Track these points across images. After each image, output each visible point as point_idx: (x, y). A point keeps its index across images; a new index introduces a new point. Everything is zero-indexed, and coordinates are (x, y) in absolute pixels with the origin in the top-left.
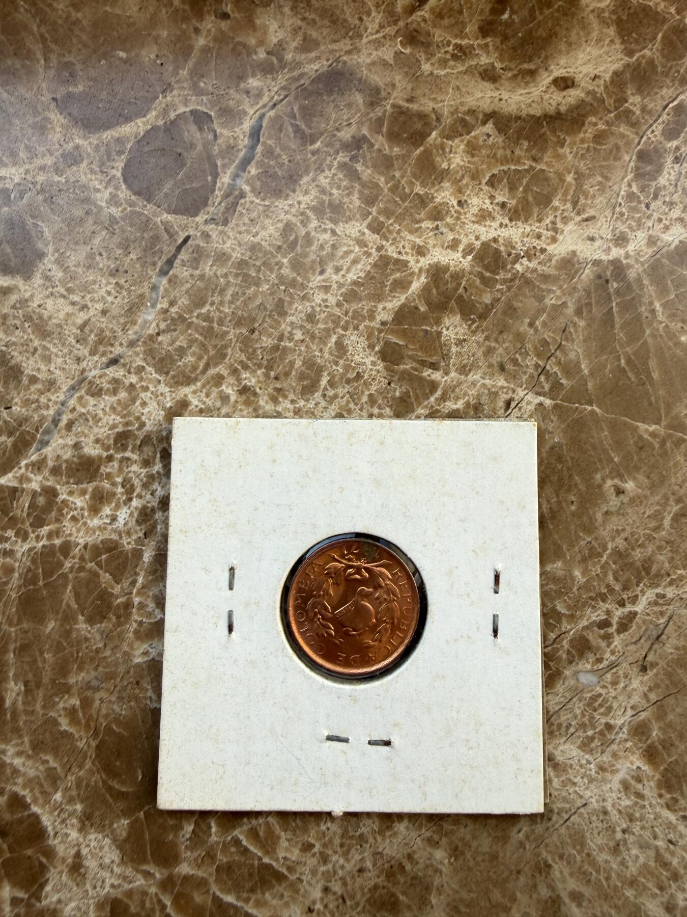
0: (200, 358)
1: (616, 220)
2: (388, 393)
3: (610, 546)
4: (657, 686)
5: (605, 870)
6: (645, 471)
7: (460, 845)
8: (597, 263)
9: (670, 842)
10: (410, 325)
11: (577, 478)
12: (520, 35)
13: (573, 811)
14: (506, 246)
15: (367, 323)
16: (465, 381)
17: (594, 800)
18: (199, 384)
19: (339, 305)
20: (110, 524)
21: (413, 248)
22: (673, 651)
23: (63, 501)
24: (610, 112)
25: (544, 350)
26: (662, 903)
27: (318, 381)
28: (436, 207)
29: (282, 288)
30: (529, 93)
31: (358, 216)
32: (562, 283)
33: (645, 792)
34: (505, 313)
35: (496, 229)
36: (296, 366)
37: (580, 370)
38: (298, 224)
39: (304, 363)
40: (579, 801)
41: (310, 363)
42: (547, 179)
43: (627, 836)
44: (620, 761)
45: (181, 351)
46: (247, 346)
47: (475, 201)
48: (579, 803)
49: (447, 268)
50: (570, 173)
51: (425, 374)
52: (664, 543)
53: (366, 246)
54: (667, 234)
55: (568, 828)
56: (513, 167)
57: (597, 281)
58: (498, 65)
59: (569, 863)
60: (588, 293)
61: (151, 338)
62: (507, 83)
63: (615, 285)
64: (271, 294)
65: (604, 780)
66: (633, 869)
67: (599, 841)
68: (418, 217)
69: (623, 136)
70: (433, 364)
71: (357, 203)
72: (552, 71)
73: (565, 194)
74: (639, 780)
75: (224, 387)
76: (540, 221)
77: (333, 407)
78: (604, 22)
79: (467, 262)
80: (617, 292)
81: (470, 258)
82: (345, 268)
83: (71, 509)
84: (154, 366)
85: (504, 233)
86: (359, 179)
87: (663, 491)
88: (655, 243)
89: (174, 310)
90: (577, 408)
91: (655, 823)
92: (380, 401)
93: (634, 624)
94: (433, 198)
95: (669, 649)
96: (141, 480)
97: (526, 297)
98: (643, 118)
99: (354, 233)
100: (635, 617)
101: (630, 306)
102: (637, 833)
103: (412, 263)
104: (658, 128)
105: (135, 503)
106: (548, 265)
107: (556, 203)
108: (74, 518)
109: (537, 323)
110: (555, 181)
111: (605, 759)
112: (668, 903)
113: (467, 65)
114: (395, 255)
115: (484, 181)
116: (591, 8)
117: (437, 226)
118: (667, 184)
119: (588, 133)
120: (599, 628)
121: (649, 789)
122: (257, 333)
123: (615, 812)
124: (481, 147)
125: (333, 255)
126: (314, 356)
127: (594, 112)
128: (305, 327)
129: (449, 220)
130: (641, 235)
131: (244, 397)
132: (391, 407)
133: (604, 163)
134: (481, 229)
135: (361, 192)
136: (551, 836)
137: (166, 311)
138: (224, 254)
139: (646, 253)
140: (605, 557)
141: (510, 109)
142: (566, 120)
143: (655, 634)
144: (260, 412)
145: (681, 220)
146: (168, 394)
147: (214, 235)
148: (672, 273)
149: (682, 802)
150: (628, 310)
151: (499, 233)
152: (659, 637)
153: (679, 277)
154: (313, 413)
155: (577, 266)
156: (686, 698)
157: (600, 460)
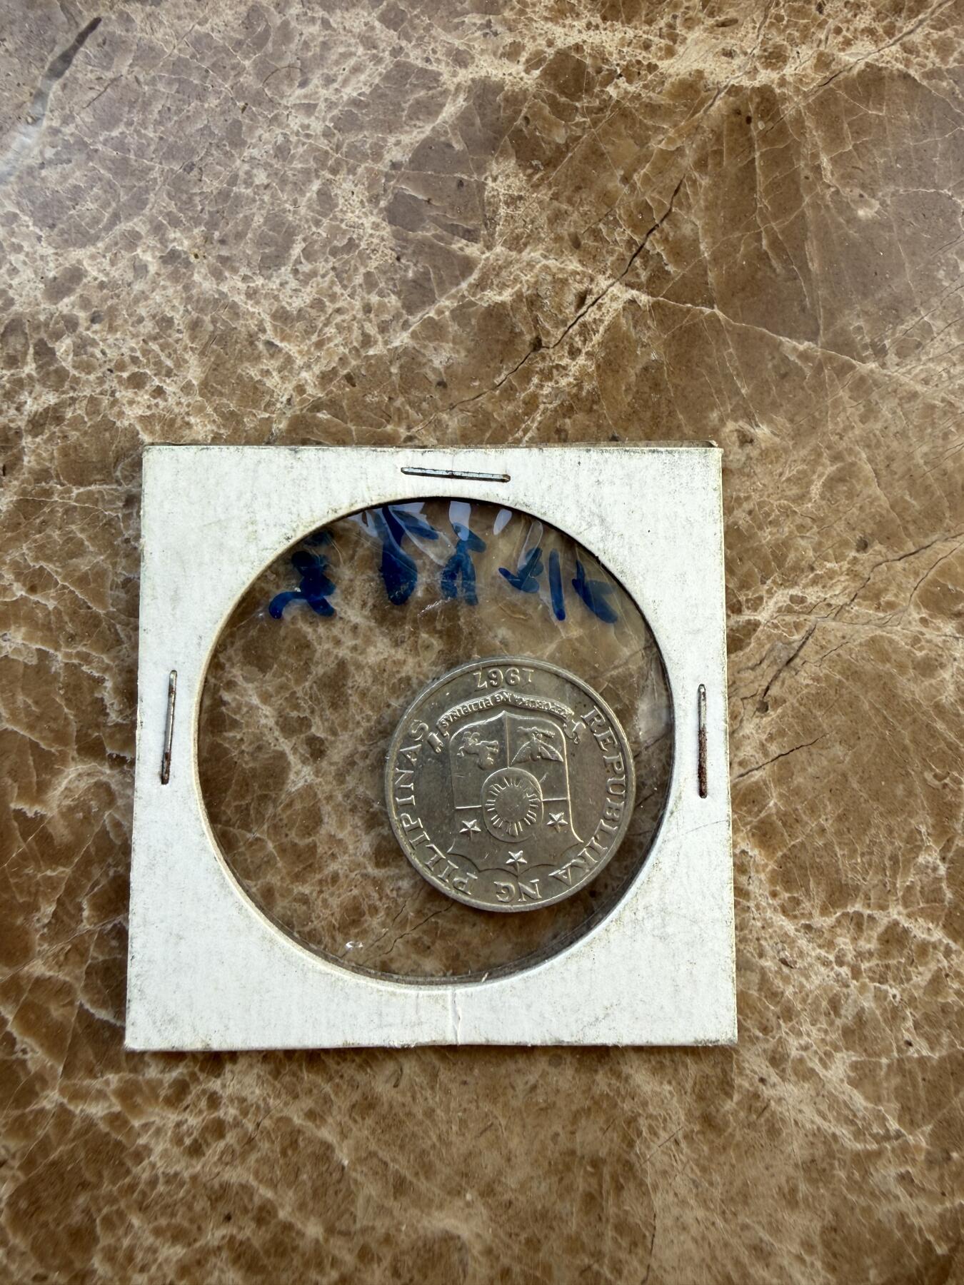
0: (106, 205)
1: (769, 28)
2: (396, 272)
4: (782, 733)
6: (786, 412)
7: (462, 951)
8: (735, 90)
9: (784, 962)
10: (436, 171)
11: (681, 417)
14: (594, 57)
15: (369, 164)
16: (517, 261)
18: (100, 245)
19: (327, 134)
21: (448, 54)
22: (810, 682)
25: (643, 220)
26: (764, 1051)
27: (287, 247)
29: (241, 104)
32: (678, 118)
33: (751, 888)
34: (586, 159)
35: (580, 32)
36: (254, 225)
37: (697, 252)
38: (272, 8)
39: (267, 220)
41: (276, 221)
45: (76, 195)
46: (179, 190)
49: (499, 87)
51: (455, 247)
52: (809, 521)
53: (375, 47)
54: (848, 52)
57: (734, 119)
60: (718, 139)
61: (30, 171)
63: (761, 125)
64: (223, 113)
68: (459, 7)
70: (468, 231)
74: (742, 869)
75: (139, 251)
76: (650, 22)
77: (309, 289)
79: (531, 79)
80: (764, 136)
81: (536, 73)
82: (340, 78)
84: (32, 215)
85: (593, 38)
87: (813, 442)
88: (827, 65)
89: (68, 130)
90: (689, 310)
91: (763, 933)
92: (382, 285)
93: (752, 640)
95: (804, 679)
97: (619, 135)
99: (357, 25)
100: (755, 630)
101: (782, 157)
103: (445, 77)
106: (658, 90)
109: (636, 177)
112: (774, 1051)
114: (420, 63)
117: (489, 22)
121: (757, 884)
122: (195, 172)
125: (322, 58)
126: (284, 211)
128: (271, 166)
129: (507, 14)
130: (807, 52)
131: (170, 268)
132: (398, 294)
134: (559, 31)
137: (55, 132)
138: (152, 49)
139: (813, 80)
143: (784, 656)
144: (194, 292)
145: (870, 32)
146: (53, 258)
147: (138, 18)
148: (850, 111)
149: (806, 905)
150: (777, 164)
151: (584, 36)
152: (791, 660)
153: (861, 119)
154: (276, 298)
155: (703, 94)
156: (824, 752)
157: (719, 391)
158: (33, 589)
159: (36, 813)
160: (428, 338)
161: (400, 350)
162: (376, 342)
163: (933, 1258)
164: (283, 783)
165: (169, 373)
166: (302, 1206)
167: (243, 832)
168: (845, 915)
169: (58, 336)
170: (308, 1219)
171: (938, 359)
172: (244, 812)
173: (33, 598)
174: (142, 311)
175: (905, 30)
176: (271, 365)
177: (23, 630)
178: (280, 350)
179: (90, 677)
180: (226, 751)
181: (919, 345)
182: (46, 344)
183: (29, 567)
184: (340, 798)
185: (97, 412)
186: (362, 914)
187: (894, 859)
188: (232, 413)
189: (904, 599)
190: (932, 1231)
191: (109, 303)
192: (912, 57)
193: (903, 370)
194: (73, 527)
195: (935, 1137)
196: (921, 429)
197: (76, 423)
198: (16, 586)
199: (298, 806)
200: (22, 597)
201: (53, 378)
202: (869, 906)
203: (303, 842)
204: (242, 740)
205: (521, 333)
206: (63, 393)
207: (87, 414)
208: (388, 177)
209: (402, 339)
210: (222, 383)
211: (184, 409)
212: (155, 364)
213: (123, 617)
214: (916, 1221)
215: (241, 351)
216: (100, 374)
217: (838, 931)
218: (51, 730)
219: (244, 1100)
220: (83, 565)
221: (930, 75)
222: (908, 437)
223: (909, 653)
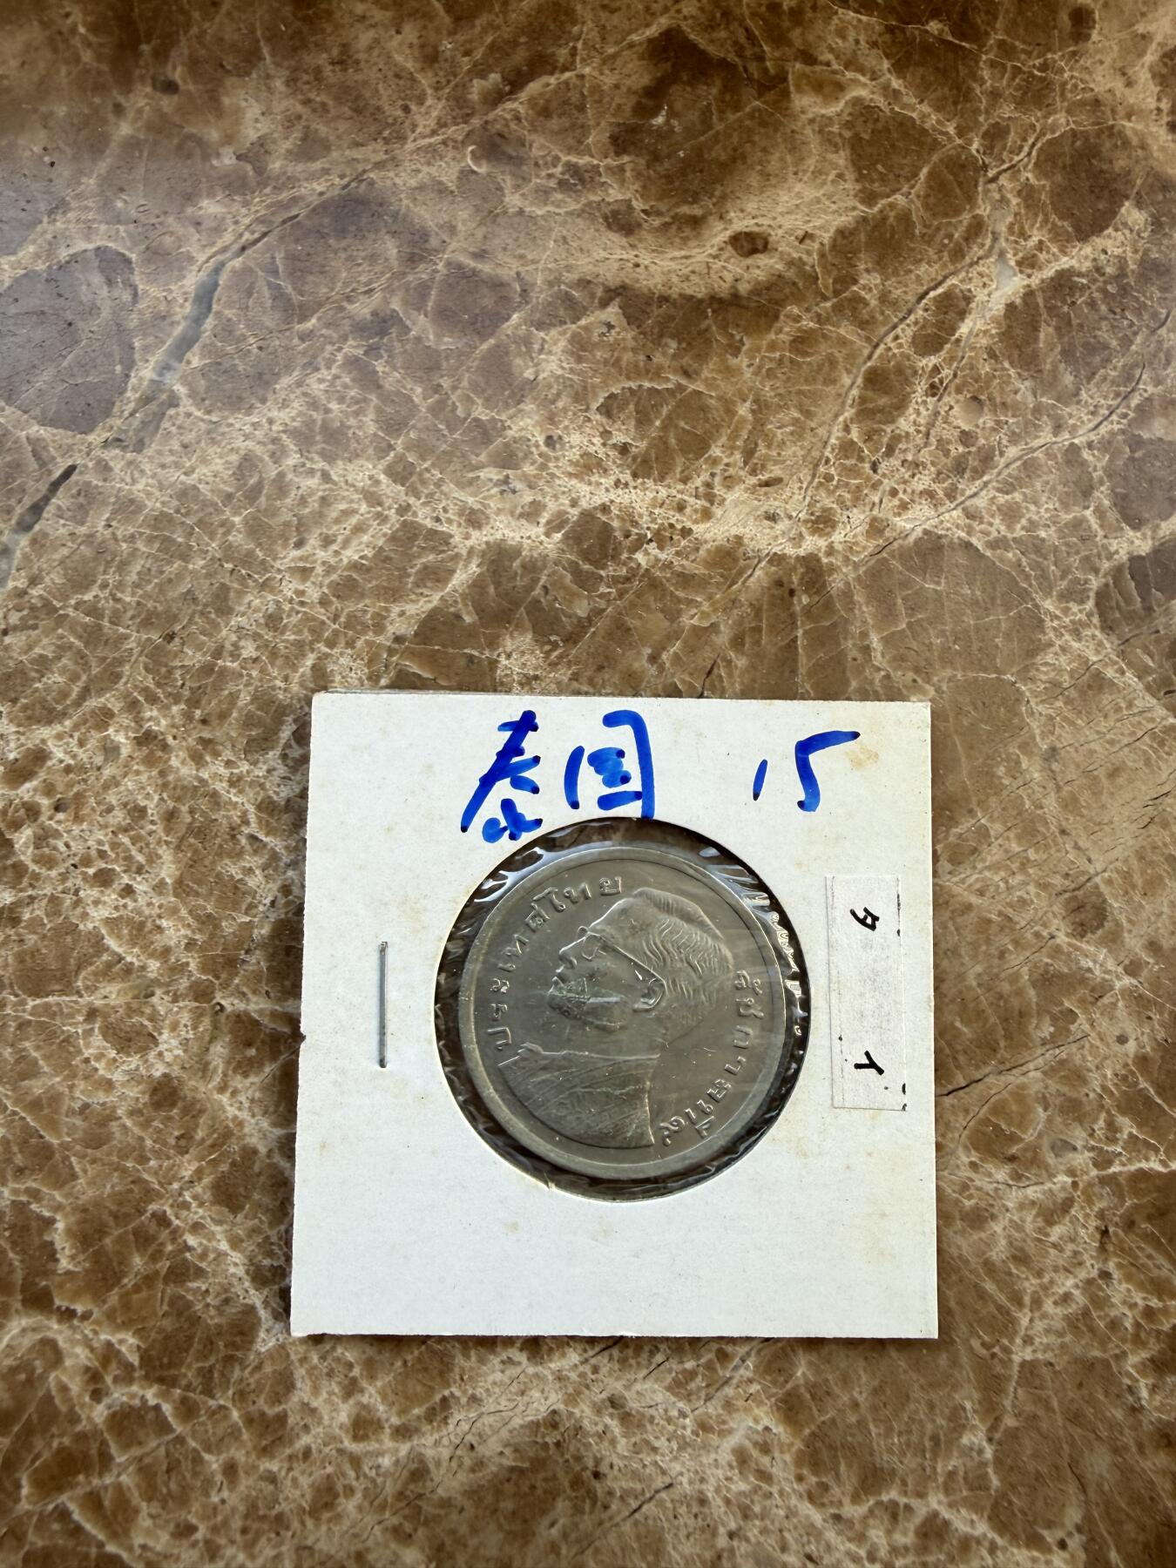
0: (74, 678)
1: (817, 488)
7: (448, 1542)
8: (777, 559)
9: (809, 1558)
10: (444, 646)
12: (681, 154)
13: (648, 1495)
14: (622, 520)
15: (370, 636)
17: (685, 1480)
18: (68, 723)
19: (324, 602)
21: (461, 513)
24: (825, 298)
27: (276, 731)
28: (507, 445)
29: (229, 566)
30: (687, 257)
31: (371, 451)
32: (714, 590)
34: (610, 635)
35: (607, 490)
36: (240, 704)
38: (266, 458)
39: (255, 699)
41: (264, 699)
42: (704, 409)
43: (735, 1543)
44: (735, 1415)
45: (43, 664)
46: (158, 663)
47: (575, 438)
48: (660, 1482)
49: (516, 552)
50: (744, 401)
53: (380, 504)
54: (904, 517)
55: (636, 1523)
56: (647, 385)
58: (638, 205)
60: (758, 611)
62: (649, 237)
64: (209, 575)
65: (706, 1447)
67: (688, 1548)
68: (474, 460)
69: (843, 342)
71: (371, 428)
72: (730, 221)
73: (734, 437)
74: (765, 1449)
75: (111, 731)
76: (685, 481)
78: (829, 141)
79: (552, 544)
80: (808, 612)
81: (558, 536)
82: (340, 539)
85: (622, 497)
86: (380, 387)
88: (880, 532)
89: (36, 592)
91: (786, 1524)
94: (504, 428)
97: (648, 609)
98: (882, 313)
99: (362, 480)
101: (827, 636)
102: (753, 1540)
103: (457, 539)
104: (906, 332)
106: (692, 557)
107: (716, 451)
109: (664, 656)
110: (717, 413)
111: (711, 1410)
113: (583, 201)
114: (429, 523)
115: (595, 406)
116: (810, 115)
117: (507, 477)
118: (912, 430)
119: (784, 332)
121: (781, 1466)
122: (177, 640)
123: (719, 1502)
124: (595, 345)
125: (321, 515)
126: (274, 688)
127: (798, 297)
128: (260, 636)
129: (528, 469)
130: (859, 517)
131: (145, 750)
133: (805, 388)
134: (584, 489)
135: (379, 410)
136: (605, 1534)
137: (23, 593)
138: (132, 501)
139: (864, 548)
141: (651, 283)
142: (747, 308)
144: (171, 778)
145: (929, 494)
146: (13, 737)
147: (117, 466)
148: (905, 584)
149: (836, 1491)
150: (823, 644)
151: (613, 497)
153: (916, 593)
154: (262, 786)
155: (742, 563)
164: (252, 1342)
165: (140, 870)
168: (879, 1503)
169: (16, 825)
171: (994, 867)
172: (207, 1374)
174: (112, 798)
175: (968, 493)
178: (265, 845)
179: (40, 1218)
180: (189, 1305)
181: (974, 851)
185: (57, 913)
186: (336, 1496)
187: (935, 1439)
188: (209, 916)
189: (952, 1140)
192: (975, 524)
193: (955, 879)
194: (27, 1044)
196: (974, 946)
197: (35, 924)
199: (268, 1369)
201: (10, 873)
203: (271, 1411)
204: (207, 1291)
207: (47, 915)
208: (391, 652)
210: (199, 882)
212: (125, 859)
213: (78, 1147)
215: (221, 846)
217: (871, 1522)
220: (37, 1087)
221: (995, 544)
222: (960, 956)
223: (957, 1202)
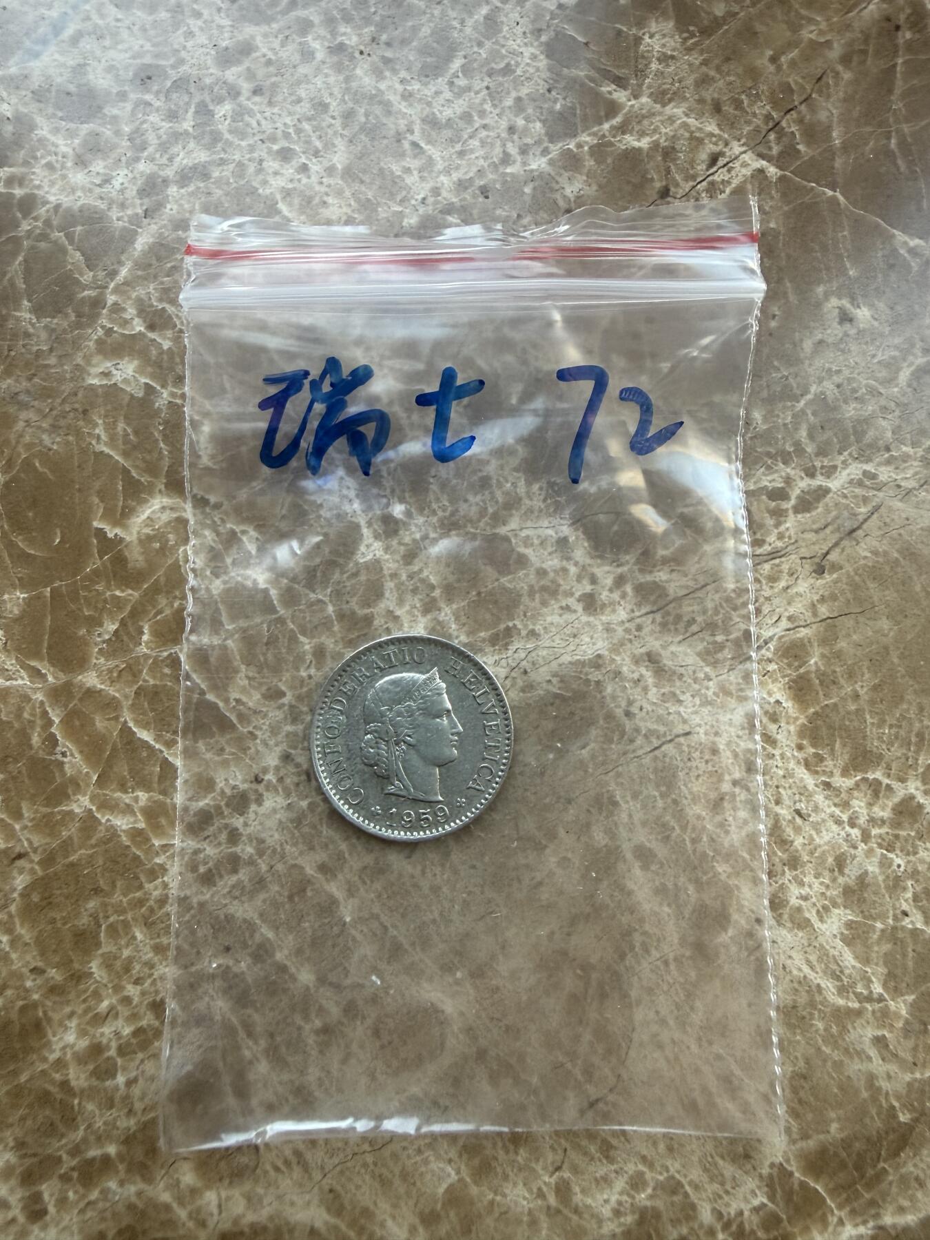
2: (545, 102)
3: (813, 389)
4: (834, 597)
5: (694, 829)
6: (889, 299)
11: (788, 284)
16: (660, 113)
20: (99, 186)
22: (869, 555)
23: (41, 141)
25: (783, 99)
33: (779, 737)
37: (829, 138)
40: (680, 726)
51: (604, 89)
52: (893, 404)
57: (883, 24)
59: (644, 807)
63: (908, 35)
66: (735, 837)
70: (619, 78)
83: (49, 153)
87: (909, 332)
90: (812, 188)
92: (530, 111)
93: (821, 505)
95: (863, 550)
96: (159, 137)
100: (824, 496)
105: (143, 167)
108: (50, 167)
112: (774, 896)
120: (770, 498)
132: (544, 122)
140: (802, 403)
143: (848, 525)
152: (854, 531)
156: (871, 623)
157: (828, 269)
158: (151, 327)
159: (116, 535)
160: (565, 168)
161: (536, 174)
162: (514, 162)
163: (895, 1125)
166: (299, 952)
167: (307, 591)
170: (302, 965)
173: (151, 335)
176: (415, 164)
177: (136, 363)
182: (206, 106)
183: (152, 306)
184: (404, 577)
190: (898, 1098)
191: (274, 79)
195: (914, 1006)
198: (137, 321)
200: (140, 333)
202: (889, 776)
205: (652, 180)
206: (214, 153)
209: (538, 164)
211: (323, 189)
214: (884, 1085)
216: (251, 142)
218: (144, 460)
219: (263, 841)
